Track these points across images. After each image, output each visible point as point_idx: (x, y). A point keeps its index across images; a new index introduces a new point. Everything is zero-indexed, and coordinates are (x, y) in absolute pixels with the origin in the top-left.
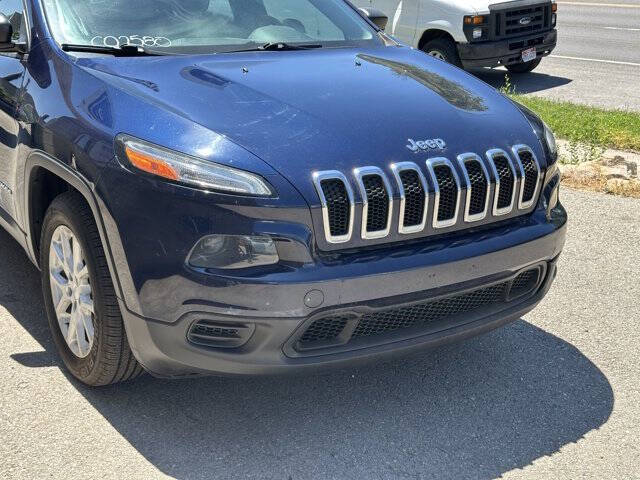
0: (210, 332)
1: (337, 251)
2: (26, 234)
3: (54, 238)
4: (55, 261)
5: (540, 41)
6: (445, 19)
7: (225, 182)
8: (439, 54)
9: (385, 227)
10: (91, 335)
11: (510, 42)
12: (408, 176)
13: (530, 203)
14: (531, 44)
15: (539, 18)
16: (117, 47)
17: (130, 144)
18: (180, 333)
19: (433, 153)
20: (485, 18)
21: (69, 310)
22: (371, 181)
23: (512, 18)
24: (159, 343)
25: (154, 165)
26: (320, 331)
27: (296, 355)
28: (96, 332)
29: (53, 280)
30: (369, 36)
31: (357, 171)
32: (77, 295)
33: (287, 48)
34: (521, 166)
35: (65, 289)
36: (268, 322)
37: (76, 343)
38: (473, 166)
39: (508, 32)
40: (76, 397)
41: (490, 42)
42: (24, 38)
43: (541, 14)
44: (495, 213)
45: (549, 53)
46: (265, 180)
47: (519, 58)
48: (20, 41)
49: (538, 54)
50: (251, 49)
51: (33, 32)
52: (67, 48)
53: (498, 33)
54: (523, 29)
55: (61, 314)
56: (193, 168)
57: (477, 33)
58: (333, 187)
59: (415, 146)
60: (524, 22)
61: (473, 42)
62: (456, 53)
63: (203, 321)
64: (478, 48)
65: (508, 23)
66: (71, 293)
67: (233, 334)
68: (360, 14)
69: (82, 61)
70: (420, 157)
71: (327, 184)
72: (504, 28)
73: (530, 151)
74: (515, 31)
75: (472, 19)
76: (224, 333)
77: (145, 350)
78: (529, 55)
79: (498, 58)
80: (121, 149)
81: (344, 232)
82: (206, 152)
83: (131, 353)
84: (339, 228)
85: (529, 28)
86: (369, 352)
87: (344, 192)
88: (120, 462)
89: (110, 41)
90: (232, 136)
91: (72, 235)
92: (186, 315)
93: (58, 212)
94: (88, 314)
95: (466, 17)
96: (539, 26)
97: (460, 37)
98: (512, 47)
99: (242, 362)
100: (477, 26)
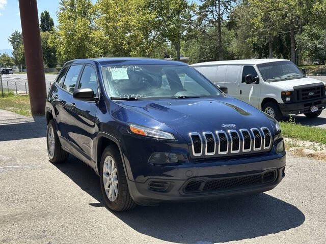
0: (156, 185)
1: (197, 159)
2: (95, 162)
3: (105, 161)
4: (106, 169)
5: (320, 102)
6: (272, 93)
7: (161, 136)
8: (271, 109)
9: (213, 152)
10: (117, 192)
11: (304, 103)
12: (221, 135)
13: (269, 147)
14: (315, 104)
15: (318, 92)
16: (128, 98)
17: (131, 125)
18: (146, 186)
19: (231, 128)
20: (291, 92)
21: (109, 187)
22: (208, 136)
23: (304, 93)
24: (140, 191)
25: (139, 131)
26: (192, 186)
27: (184, 194)
28: (118, 191)
29: (104, 176)
30: (219, 94)
31: (204, 133)
32: (112, 180)
33: (186, 98)
34: (264, 134)
35: (108, 178)
36: (173, 181)
37: (111, 197)
38: (245, 133)
39: (303, 99)
40: (110, 214)
41: (295, 103)
42: (98, 97)
43: (320, 90)
44: (254, 150)
45: (324, 108)
46: (173, 135)
47: (310, 110)
48: (97, 97)
49: (319, 109)
50: (174, 98)
51: (101, 94)
52: (112, 98)
53: (298, 99)
54: (311, 97)
55: (106, 188)
56: (153, 132)
57: (288, 99)
58: (195, 137)
59: (224, 126)
60: (311, 94)
61: (286, 103)
62: (279, 108)
63: (153, 182)
64: (289, 106)
65: (303, 95)
66: (110, 179)
67: (163, 186)
68: (216, 87)
69: (117, 102)
70: (225, 129)
71: (194, 137)
72: (301, 97)
73: (268, 129)
74: (306, 98)
75: (285, 93)
76: (160, 186)
77: (135, 194)
78: (314, 109)
79: (299, 110)
80: (129, 127)
81: (200, 152)
82: (157, 128)
83: (130, 196)
84: (197, 151)
85: (313, 97)
86: (208, 195)
87: (199, 139)
88: (125, 230)
89: (126, 96)
90: (166, 124)
91: (112, 159)
92: (148, 179)
93: (108, 151)
94: (116, 185)
95: (282, 92)
96: (319, 96)
97: (280, 101)
98: (305, 105)
99: (168, 195)
100: (288, 96)
